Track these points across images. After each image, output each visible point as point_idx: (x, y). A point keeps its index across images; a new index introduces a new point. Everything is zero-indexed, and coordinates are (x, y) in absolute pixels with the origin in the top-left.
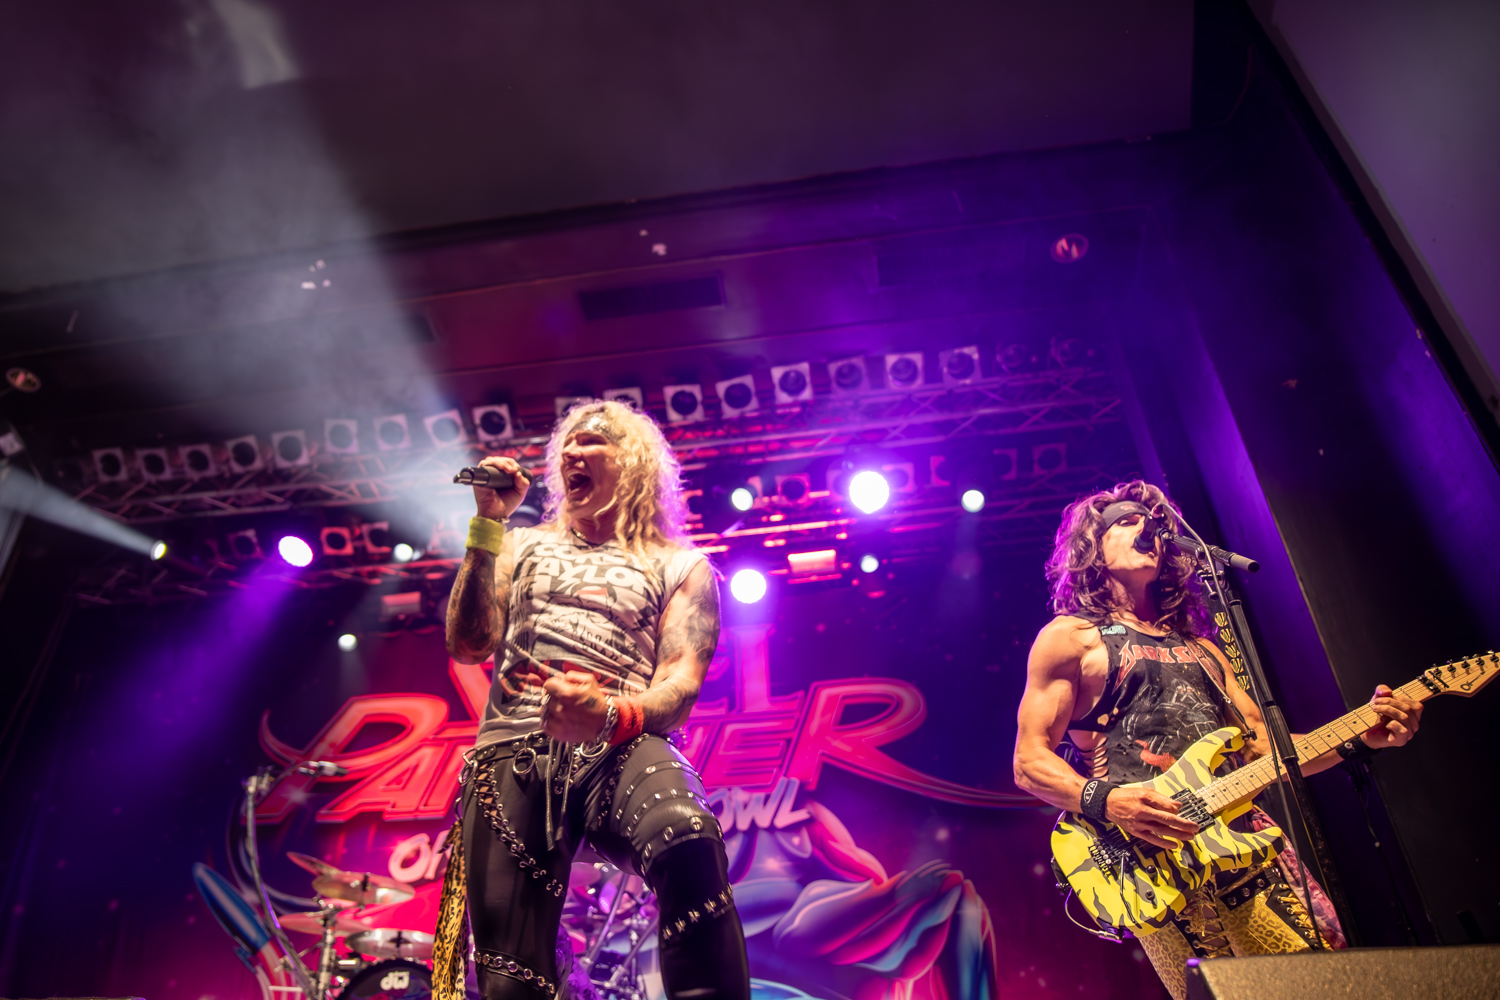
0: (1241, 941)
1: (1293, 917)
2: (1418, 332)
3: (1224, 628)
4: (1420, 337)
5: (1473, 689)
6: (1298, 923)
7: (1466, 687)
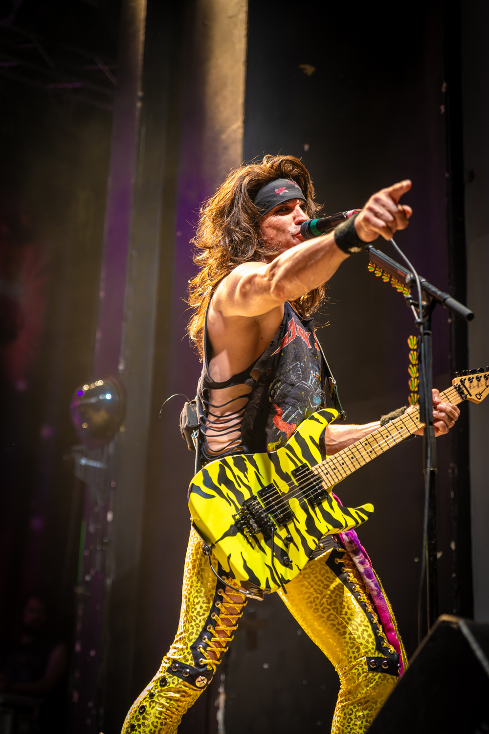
0: (301, 591)
1: (345, 574)
2: (445, 85)
3: (414, 350)
4: (444, 90)
5: (483, 398)
6: (349, 580)
7: (479, 397)
